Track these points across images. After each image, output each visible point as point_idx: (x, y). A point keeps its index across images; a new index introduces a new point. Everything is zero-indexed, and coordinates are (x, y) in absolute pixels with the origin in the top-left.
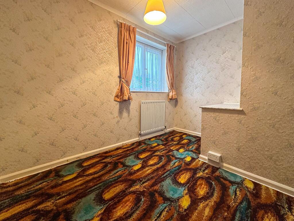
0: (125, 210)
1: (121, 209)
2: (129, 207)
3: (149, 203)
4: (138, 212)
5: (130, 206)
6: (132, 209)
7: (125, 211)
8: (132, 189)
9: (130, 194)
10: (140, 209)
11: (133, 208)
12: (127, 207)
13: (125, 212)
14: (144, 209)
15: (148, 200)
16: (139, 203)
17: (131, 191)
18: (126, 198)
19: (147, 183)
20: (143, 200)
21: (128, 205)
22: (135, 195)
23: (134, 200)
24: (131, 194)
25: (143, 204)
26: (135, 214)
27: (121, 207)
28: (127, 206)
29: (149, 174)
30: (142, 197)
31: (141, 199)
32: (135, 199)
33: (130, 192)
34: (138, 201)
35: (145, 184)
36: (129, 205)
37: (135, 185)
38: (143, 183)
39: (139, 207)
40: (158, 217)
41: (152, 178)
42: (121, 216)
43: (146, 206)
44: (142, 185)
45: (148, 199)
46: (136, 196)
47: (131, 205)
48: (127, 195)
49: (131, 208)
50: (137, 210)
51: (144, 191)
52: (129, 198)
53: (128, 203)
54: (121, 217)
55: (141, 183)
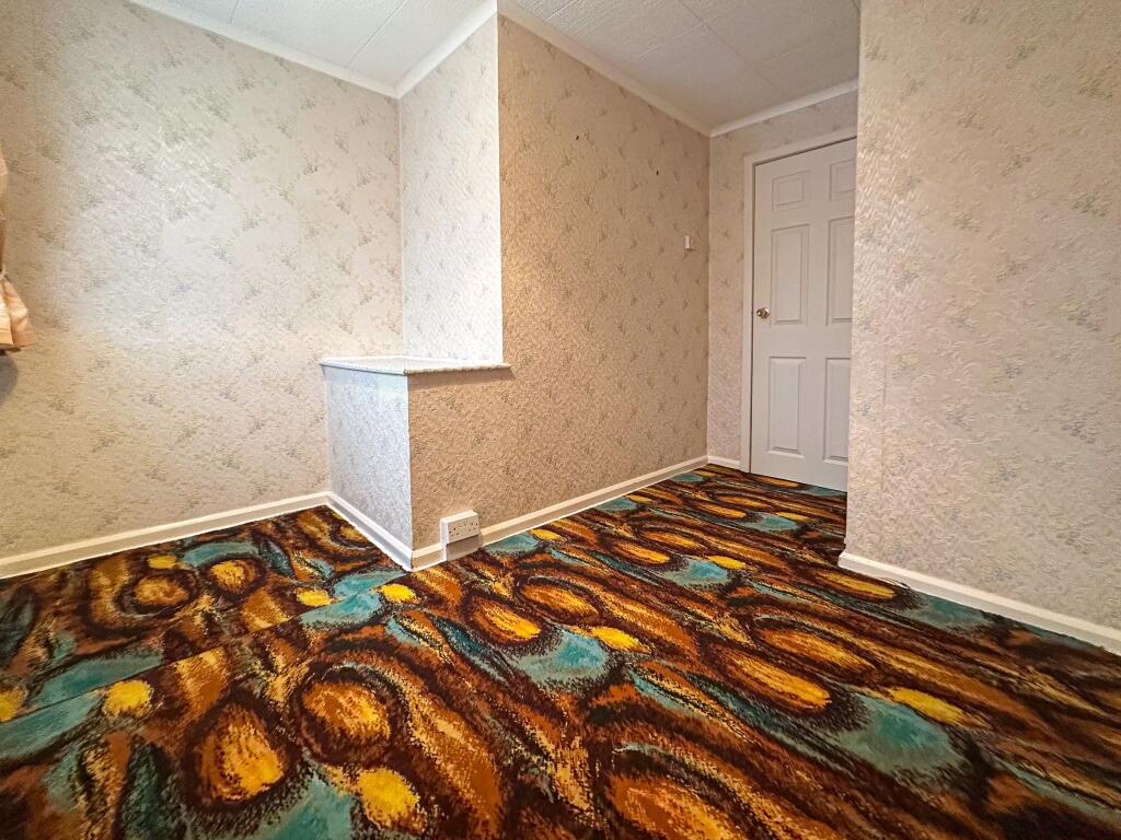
0: (695, 810)
1: (697, 827)
2: (679, 794)
3: (641, 724)
4: (689, 760)
5: (672, 792)
6: (687, 782)
7: (702, 810)
8: (579, 798)
9: (610, 805)
10: (676, 751)
11: (677, 779)
12: (682, 803)
13: (704, 807)
14: (672, 739)
15: (628, 729)
16: (649, 759)
17: (594, 800)
18: (639, 817)
19: (539, 734)
20: (633, 747)
21: (671, 801)
22: (612, 778)
23: (639, 781)
24: (609, 796)
25: (651, 743)
26: (701, 767)
27: (690, 831)
28: (678, 803)
29: (474, 728)
30: (622, 750)
31: (629, 752)
32: (635, 776)
33: (596, 809)
34: (639, 766)
35: (543, 741)
36: (669, 796)
37: (550, 786)
38: (535, 748)
39: (669, 758)
40: (686, 701)
41: (502, 715)
42: (727, 820)
43: (658, 732)
44: (547, 757)
45: (623, 729)
46: (617, 773)
47: (667, 788)
48: (619, 817)
49: (682, 786)
50: (682, 764)
51: (583, 744)
52: (633, 805)
53: (662, 805)
54: (730, 816)
55: (535, 759)
